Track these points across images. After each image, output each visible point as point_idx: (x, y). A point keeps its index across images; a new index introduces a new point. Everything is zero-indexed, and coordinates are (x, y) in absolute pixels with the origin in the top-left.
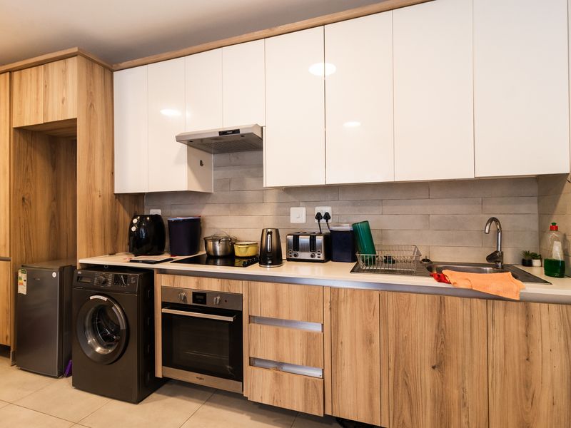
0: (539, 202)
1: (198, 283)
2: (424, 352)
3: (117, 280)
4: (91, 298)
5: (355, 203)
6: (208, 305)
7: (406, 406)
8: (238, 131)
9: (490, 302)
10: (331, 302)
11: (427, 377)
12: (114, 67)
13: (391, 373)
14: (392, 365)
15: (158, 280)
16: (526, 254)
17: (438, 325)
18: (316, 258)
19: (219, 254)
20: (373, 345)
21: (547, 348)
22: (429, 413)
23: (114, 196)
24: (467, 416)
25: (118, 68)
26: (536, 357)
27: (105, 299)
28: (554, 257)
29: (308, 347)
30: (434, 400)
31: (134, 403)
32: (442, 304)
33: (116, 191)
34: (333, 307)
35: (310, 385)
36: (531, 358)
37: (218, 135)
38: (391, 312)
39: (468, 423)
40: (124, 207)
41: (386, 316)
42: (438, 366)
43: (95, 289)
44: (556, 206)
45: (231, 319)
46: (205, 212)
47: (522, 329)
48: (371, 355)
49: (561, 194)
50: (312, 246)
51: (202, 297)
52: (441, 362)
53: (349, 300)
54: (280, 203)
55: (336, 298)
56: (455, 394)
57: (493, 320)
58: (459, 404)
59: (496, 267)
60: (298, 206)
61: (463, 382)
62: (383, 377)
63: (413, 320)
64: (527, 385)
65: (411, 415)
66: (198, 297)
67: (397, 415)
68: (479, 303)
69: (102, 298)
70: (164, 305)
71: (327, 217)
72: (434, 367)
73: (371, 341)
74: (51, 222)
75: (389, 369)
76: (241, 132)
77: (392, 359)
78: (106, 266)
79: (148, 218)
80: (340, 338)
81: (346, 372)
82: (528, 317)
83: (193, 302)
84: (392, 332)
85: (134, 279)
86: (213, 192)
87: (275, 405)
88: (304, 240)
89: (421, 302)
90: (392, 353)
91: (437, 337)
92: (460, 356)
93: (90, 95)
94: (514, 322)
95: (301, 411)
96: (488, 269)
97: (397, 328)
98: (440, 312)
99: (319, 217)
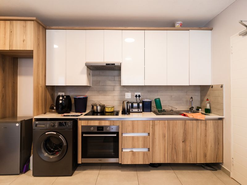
0: (200, 92)
1: (99, 123)
2: (180, 138)
3: (60, 124)
4: (46, 133)
5: (149, 92)
6: (104, 131)
7: (175, 155)
8: (114, 64)
9: (197, 121)
10: (152, 125)
11: (181, 145)
12: (48, 27)
13: (171, 146)
14: (171, 143)
15: (80, 123)
16: (198, 107)
17: (184, 129)
18: (139, 111)
19: (99, 111)
20: (166, 138)
21: (210, 132)
22: (181, 156)
23: (45, 87)
24: (191, 154)
25: (49, 28)
26: (208, 135)
27: (55, 133)
28: (207, 108)
29: (144, 141)
30: (183, 152)
31: (70, 176)
32: (185, 122)
33: (47, 85)
34: (153, 127)
35: (145, 154)
36: (207, 136)
37: (105, 65)
38: (171, 126)
39: (192, 156)
40: (49, 91)
41: (169, 128)
42: (184, 141)
43: (48, 129)
44: (206, 94)
45: (115, 135)
46: (88, 94)
47: (205, 128)
48: (165, 141)
49: (208, 90)
50: (138, 107)
51: (101, 128)
52: (185, 140)
53: (158, 124)
54: (121, 91)
55: (154, 124)
56: (188, 149)
57: (198, 126)
58: (189, 151)
59: (191, 111)
60: (128, 92)
61: (191, 145)
62: (168, 147)
63: (177, 128)
64: (206, 143)
65: (177, 157)
66: (99, 128)
67: (172, 158)
68: (195, 122)
69: (53, 133)
70: (83, 133)
71: (139, 96)
72: (183, 142)
73: (165, 137)
74: (2, 98)
75: (170, 144)
76: (115, 65)
77: (171, 141)
78: (48, 119)
79: (65, 97)
80: (155, 137)
81: (157, 148)
82: (206, 124)
83: (97, 130)
84: (171, 133)
85: (70, 124)
86: (91, 86)
87: (132, 164)
88: (135, 105)
89: (180, 123)
90: (171, 139)
91: (184, 133)
92: (190, 137)
93: (38, 39)
94: (203, 126)
95: (142, 164)
96: (190, 112)
97: (173, 131)
98: (185, 125)
99: (136, 96)
